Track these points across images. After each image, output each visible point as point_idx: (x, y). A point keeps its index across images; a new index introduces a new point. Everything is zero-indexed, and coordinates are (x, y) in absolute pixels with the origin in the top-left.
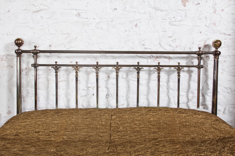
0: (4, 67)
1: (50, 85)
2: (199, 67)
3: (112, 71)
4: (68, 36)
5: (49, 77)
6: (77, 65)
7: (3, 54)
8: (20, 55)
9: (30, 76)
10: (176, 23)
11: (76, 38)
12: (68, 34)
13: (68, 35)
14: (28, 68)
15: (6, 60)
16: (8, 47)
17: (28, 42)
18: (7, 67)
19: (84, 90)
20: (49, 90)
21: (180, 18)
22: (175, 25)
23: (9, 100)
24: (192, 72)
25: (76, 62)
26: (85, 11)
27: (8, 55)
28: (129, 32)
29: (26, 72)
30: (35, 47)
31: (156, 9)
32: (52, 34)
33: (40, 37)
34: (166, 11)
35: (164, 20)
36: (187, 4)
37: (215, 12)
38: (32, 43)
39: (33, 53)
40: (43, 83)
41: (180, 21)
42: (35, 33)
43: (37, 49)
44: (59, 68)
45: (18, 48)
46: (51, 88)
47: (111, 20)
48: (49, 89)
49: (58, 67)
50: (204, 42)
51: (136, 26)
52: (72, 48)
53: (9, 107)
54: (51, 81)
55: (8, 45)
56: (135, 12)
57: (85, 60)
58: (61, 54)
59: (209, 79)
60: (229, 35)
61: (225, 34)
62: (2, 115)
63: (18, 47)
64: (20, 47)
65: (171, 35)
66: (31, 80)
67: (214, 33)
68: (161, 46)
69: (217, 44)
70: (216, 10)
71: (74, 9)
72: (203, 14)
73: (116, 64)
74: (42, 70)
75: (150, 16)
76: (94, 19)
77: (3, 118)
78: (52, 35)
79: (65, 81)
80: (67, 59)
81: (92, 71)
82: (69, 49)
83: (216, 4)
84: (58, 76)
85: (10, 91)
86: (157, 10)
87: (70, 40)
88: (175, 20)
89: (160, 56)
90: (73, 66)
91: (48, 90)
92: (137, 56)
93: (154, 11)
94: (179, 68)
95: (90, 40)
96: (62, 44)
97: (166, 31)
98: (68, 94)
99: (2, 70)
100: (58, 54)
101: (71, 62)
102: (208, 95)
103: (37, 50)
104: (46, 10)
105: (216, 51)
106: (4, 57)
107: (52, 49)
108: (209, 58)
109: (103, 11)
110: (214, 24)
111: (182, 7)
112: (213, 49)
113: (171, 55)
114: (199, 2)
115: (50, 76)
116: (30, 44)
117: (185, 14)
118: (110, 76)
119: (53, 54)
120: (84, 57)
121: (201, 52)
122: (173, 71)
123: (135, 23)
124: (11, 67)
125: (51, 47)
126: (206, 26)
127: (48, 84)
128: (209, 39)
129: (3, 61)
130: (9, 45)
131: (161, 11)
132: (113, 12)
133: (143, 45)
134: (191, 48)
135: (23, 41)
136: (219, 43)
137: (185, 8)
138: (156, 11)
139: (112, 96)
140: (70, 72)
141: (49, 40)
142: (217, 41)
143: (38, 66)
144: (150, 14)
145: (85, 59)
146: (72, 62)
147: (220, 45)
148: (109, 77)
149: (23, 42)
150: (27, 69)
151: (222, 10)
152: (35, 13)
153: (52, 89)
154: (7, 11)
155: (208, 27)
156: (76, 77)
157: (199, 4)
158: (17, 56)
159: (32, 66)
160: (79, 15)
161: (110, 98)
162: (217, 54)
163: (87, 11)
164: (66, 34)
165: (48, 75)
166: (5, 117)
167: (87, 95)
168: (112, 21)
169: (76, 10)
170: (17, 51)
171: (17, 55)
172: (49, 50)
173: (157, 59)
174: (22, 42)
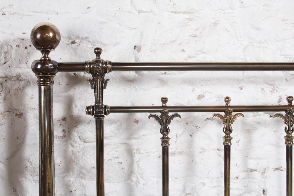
4: (190, 19)
5: (133, 142)
6: (230, 107)
8: (50, 79)
9: (76, 143)
11: (215, 24)
12: (189, 13)
13: (187, 16)
14: (71, 116)
17: (69, 38)
19: (237, 178)
20: (132, 181)
25: (227, 98)
27: (7, 78)
29: (64, 130)
30: (98, 52)
32: (143, 12)
33: (104, 23)
38: (82, 38)
39: (91, 71)
40: (117, 160)
42: (89, 8)
43: (104, 57)
44: (173, 116)
45: (45, 57)
46: (139, 177)
48: (134, 179)
49: (170, 114)
52: (203, 53)
54: (140, 153)
55: (6, 47)
57: (241, 89)
58: (170, 74)
63: (43, 52)
64: (48, 52)
66: (77, 154)
74: (112, 122)
78: (141, 14)
79: (181, 153)
80: (188, 88)
81: (259, 123)
82: (194, 57)
84: (171, 142)
85: (15, 190)
90: (215, 109)
91: (129, 182)
95: (258, 29)
96: (173, 42)
100: (162, 74)
101: (200, 97)
103: (106, 63)
107: (145, 58)
115: (137, 139)
116: (73, 42)
119: (145, 72)
120: (238, 81)
124: (17, 115)
125: (139, 51)
127: (131, 165)
130: (9, 47)
135: (59, 34)
140: (196, 126)
141: (133, 29)
143: (109, 112)
145: (241, 85)
146: (203, 96)
149: (57, 37)
150: (68, 119)
153: (142, 178)
156: (224, 143)
158: (41, 81)
159: (89, 113)
164: (184, 13)
165: (130, 136)
167: (245, 193)
170: (39, 67)
171: (40, 77)
172: (133, 61)
174: (54, 37)
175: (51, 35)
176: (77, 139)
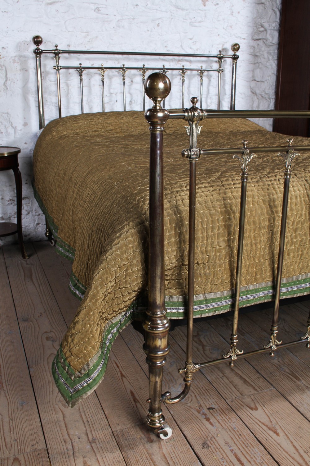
0: (17, 70)
1: (70, 91)
2: (220, 71)
3: (135, 75)
4: (88, 35)
5: (68, 82)
6: (103, 67)
7: (14, 55)
8: (40, 56)
9: (47, 82)
10: (197, 24)
11: (97, 37)
14: (46, 71)
15: (18, 62)
16: (20, 46)
18: (20, 70)
19: (107, 96)
21: (199, 19)
22: (195, 26)
23: (24, 110)
24: (211, 76)
26: (104, 6)
27: (20, 56)
28: (151, 32)
30: (56, 46)
31: (177, 7)
32: (70, 31)
33: (56, 36)
34: (187, 10)
35: (185, 20)
36: (207, 3)
37: (232, 13)
39: (54, 54)
40: (63, 89)
41: (200, 22)
42: (50, 29)
43: (58, 48)
44: (84, 70)
47: (132, 17)
48: (69, 96)
49: (82, 70)
50: (222, 45)
51: (158, 25)
53: (25, 118)
54: (71, 86)
56: (157, 10)
57: (107, 62)
59: (226, 84)
60: (244, 39)
61: (240, 38)
62: (17, 128)
63: (37, 46)
64: (39, 46)
65: (191, 37)
66: (48, 86)
67: (231, 36)
68: (183, 49)
69: (236, 47)
70: (233, 12)
71: (93, 3)
72: (221, 15)
73: (142, 67)
74: (61, 74)
75: (172, 15)
76: (115, 15)
77: (19, 131)
79: (86, 86)
81: (114, 76)
83: (233, 6)
85: (25, 99)
86: (179, 9)
87: (90, 39)
88: (196, 20)
89: (182, 59)
90: (98, 68)
92: (160, 58)
93: (175, 9)
94: (201, 72)
95: (112, 39)
96: (82, 43)
97: (187, 33)
98: (89, 101)
99: (15, 75)
100: (78, 56)
101: (92, 65)
102: (225, 101)
104: (61, 2)
105: (235, 55)
106: (16, 59)
107: (72, 49)
108: (226, 62)
109: (124, 7)
110: (231, 27)
111: (202, 7)
112: (231, 53)
113: (191, 58)
114: (218, 2)
115: (70, 80)
116: (45, 43)
117: (205, 15)
118: (134, 80)
119: (72, 55)
121: (222, 55)
122: (194, 76)
123: (157, 22)
124: (25, 70)
125: (69, 47)
126: (223, 28)
127: (68, 90)
128: (226, 42)
129: (16, 63)
131: (183, 9)
132: (134, 8)
133: (166, 47)
134: (211, 51)
135: (43, 39)
136: (238, 46)
137: (205, 8)
138: (177, 10)
139: (136, 102)
140: (91, 76)
141: (67, 38)
142: (236, 45)
143: (61, 68)
144: (171, 12)
147: (238, 49)
148: (132, 81)
151: (239, 12)
152: (50, 6)
154: (16, 2)
155: (225, 30)
157: (218, 4)
158: (37, 56)
159: (54, 68)
160: (99, 10)
161: (133, 104)
162: (235, 58)
163: (106, 5)
164: (85, 32)
165: (68, 79)
166: (21, 130)
167: (109, 102)
168: (134, 19)
169: (95, 4)
170: (35, 51)
172: (67, 50)
173: (179, 62)
175: (40, 39)
176: (48, 80)
